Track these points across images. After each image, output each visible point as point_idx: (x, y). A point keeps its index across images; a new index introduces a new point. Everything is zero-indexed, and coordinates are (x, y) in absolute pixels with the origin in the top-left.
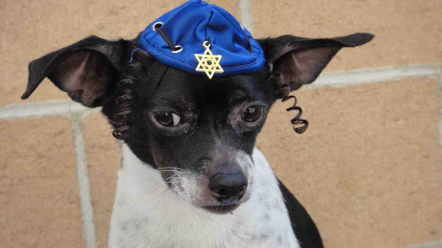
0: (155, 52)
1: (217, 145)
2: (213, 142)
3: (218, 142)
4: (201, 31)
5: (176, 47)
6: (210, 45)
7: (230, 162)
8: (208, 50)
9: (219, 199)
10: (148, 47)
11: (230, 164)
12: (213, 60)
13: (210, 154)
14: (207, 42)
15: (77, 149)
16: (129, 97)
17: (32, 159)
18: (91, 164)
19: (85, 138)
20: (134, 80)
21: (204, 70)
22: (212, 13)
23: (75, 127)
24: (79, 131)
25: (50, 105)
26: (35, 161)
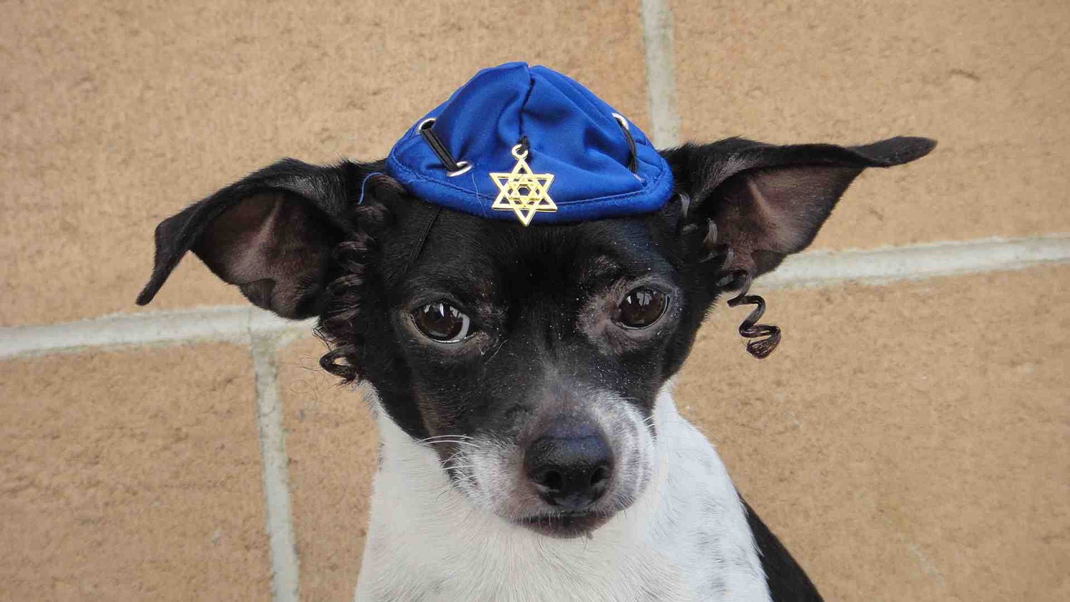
0: (411, 178)
1: (547, 378)
2: (538, 371)
3: (552, 373)
4: (509, 123)
5: (459, 164)
6: (526, 153)
7: (574, 414)
8: (522, 162)
9: (549, 499)
10: (400, 170)
11: (574, 418)
12: (534, 185)
13: (532, 399)
14: (519, 146)
15: (265, 421)
16: (357, 282)
17: (160, 442)
18: (297, 457)
19: (283, 395)
20: (368, 244)
21: (512, 205)
22: (533, 82)
23: (261, 368)
24: (270, 379)
25: (204, 316)
26: (165, 448)
